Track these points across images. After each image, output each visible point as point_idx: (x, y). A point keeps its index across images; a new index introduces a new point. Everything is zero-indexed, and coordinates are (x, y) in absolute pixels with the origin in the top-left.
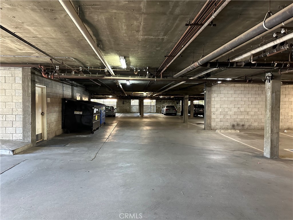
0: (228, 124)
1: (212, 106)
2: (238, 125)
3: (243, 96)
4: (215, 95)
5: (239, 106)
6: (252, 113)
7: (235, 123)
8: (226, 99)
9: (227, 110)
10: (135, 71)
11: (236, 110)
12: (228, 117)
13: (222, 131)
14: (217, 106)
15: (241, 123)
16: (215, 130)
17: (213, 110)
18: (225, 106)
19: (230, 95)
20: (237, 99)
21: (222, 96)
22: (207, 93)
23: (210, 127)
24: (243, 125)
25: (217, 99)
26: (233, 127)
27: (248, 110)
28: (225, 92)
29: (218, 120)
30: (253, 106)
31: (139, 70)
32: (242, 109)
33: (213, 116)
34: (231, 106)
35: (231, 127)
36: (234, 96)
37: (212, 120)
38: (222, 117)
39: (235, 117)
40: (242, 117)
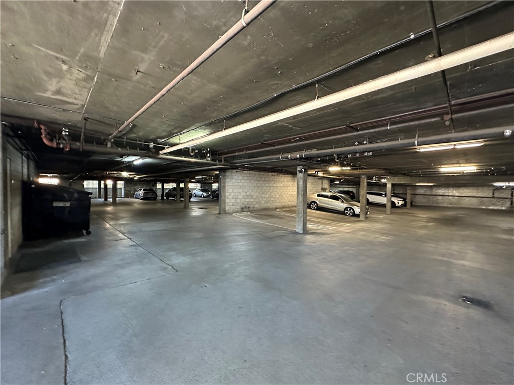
0: (238, 207)
1: (226, 191)
2: (245, 207)
3: (248, 181)
4: (228, 180)
5: (246, 190)
6: (255, 197)
7: (243, 206)
8: (236, 184)
9: (237, 194)
10: (190, 151)
11: (244, 194)
12: (238, 201)
13: (238, 214)
14: (230, 191)
15: (248, 206)
16: (231, 214)
17: (227, 194)
18: (236, 190)
19: (239, 181)
20: (245, 184)
21: (234, 181)
22: (222, 178)
23: (225, 211)
24: (249, 207)
25: (230, 184)
26: (242, 210)
27: (252, 194)
28: (236, 177)
29: (231, 204)
30: (255, 190)
31: (197, 151)
32: (248, 194)
33: (227, 201)
34: (241, 190)
35: (240, 210)
36: (243, 181)
37: (226, 205)
38: (233, 201)
39: (243, 200)
40: (248, 200)
